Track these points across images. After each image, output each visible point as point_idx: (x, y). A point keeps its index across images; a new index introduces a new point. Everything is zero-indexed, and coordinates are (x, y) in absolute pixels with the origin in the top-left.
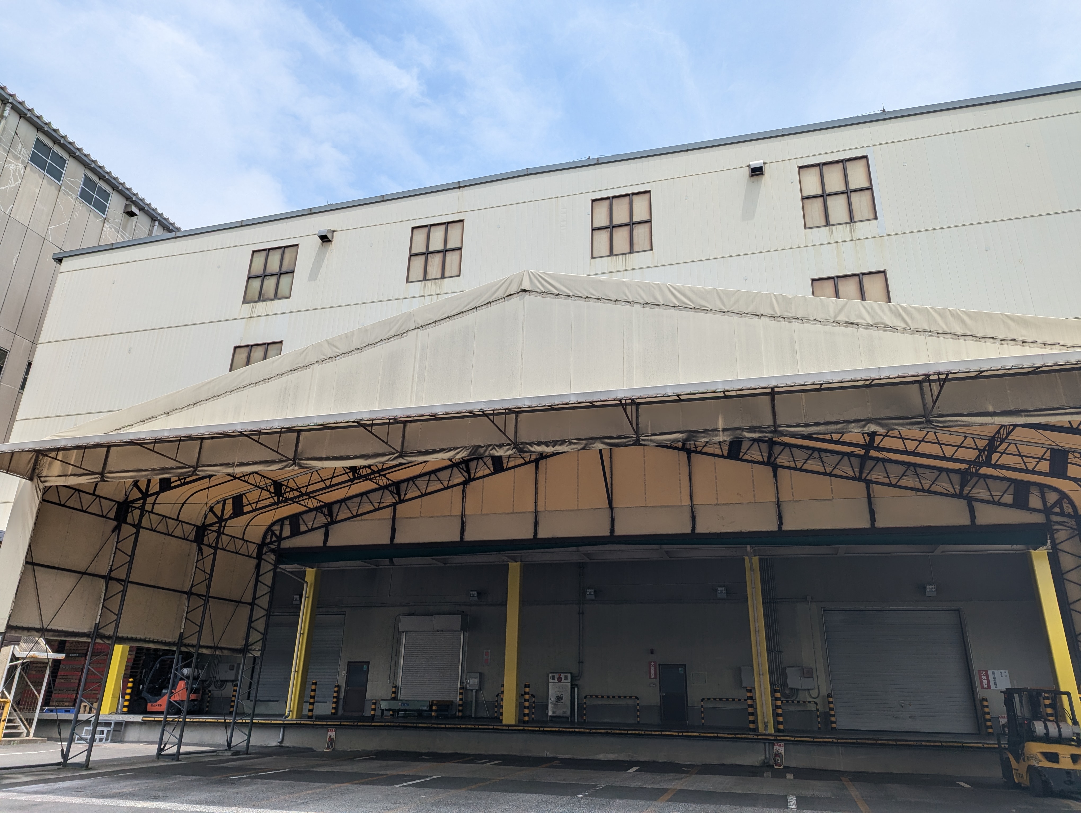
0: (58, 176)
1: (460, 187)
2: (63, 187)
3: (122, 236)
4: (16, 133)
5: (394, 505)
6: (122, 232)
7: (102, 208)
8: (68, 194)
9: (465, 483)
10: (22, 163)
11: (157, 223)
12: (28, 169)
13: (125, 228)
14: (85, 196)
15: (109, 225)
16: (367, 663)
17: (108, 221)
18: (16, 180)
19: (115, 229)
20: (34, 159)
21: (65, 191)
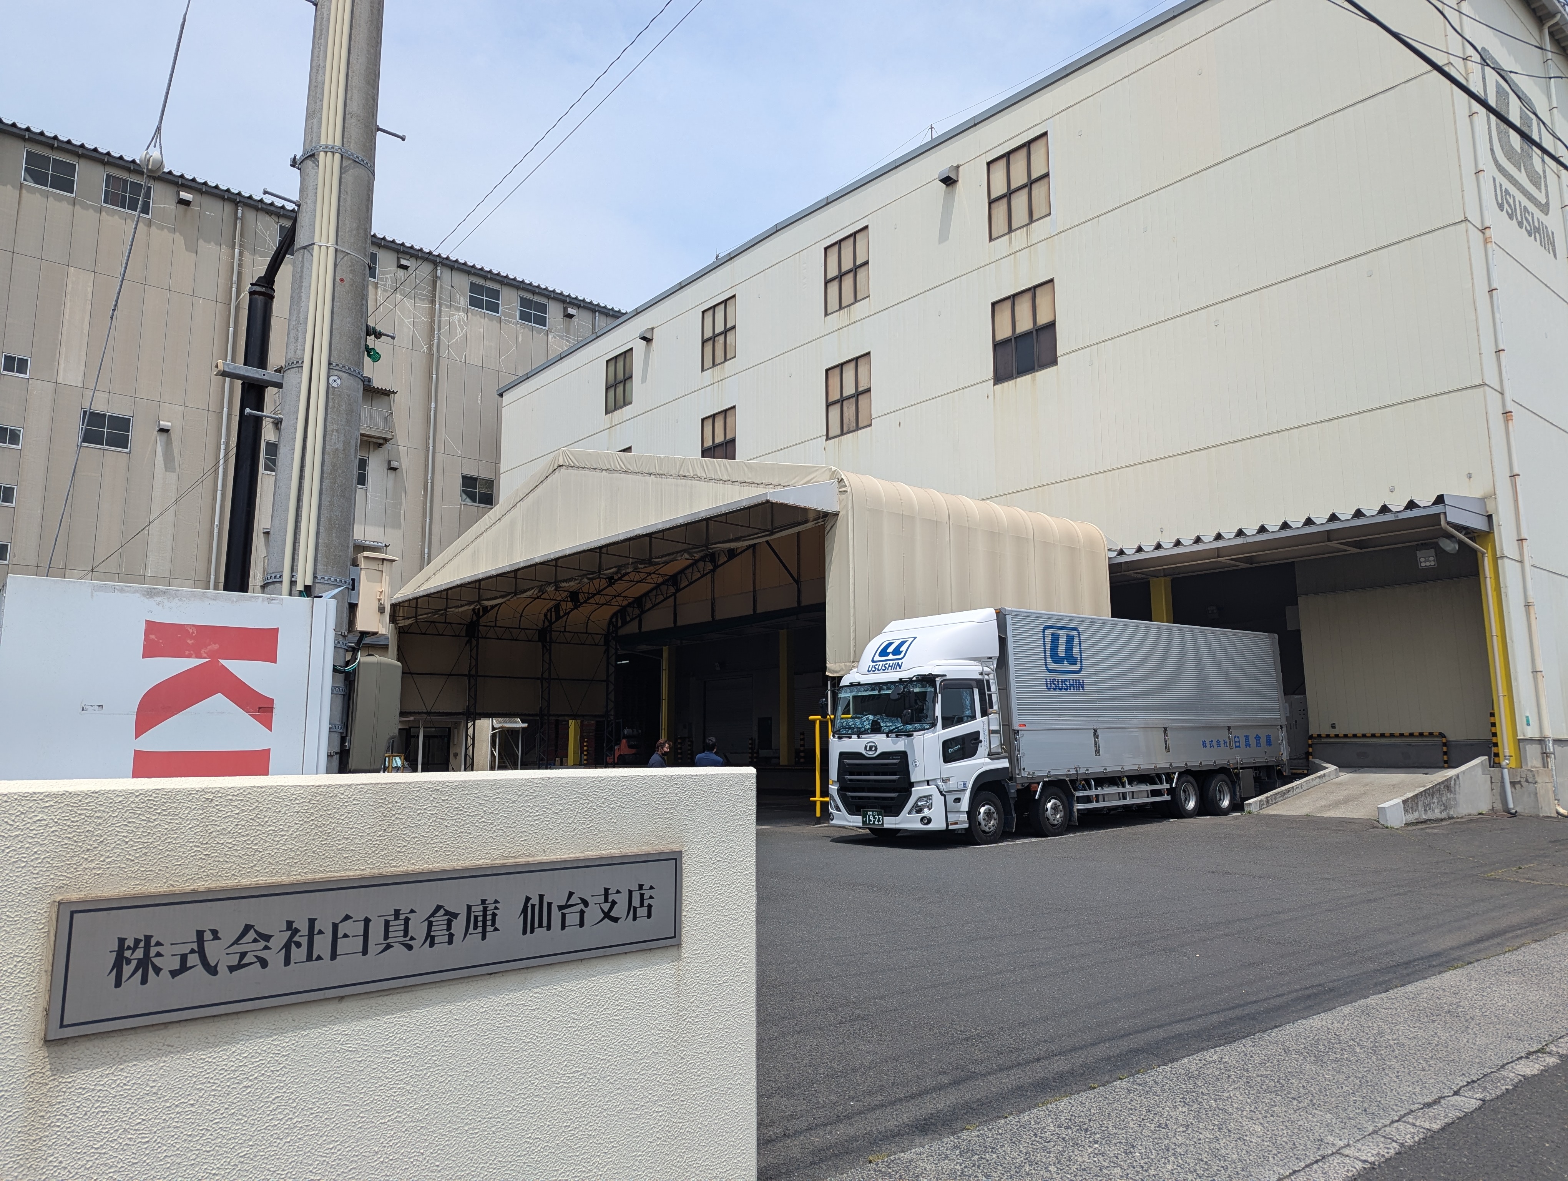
0: (495, 308)
1: (731, 259)
2: (503, 317)
3: (567, 341)
4: (452, 286)
5: (674, 594)
6: (566, 337)
7: (542, 321)
8: (509, 322)
9: (713, 571)
10: (463, 312)
11: (597, 314)
12: (469, 314)
13: (568, 332)
14: (525, 316)
15: (553, 334)
16: (770, 719)
17: (551, 332)
18: (462, 329)
19: (559, 336)
20: (474, 302)
21: (505, 320)
